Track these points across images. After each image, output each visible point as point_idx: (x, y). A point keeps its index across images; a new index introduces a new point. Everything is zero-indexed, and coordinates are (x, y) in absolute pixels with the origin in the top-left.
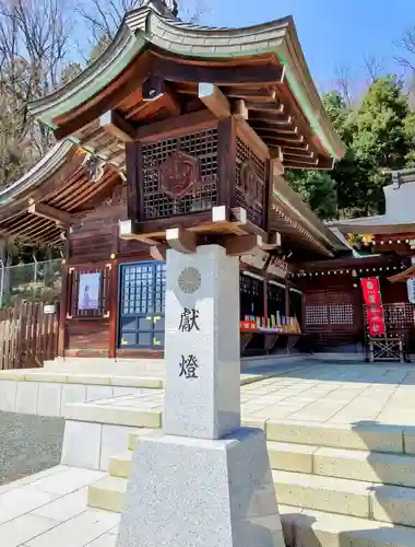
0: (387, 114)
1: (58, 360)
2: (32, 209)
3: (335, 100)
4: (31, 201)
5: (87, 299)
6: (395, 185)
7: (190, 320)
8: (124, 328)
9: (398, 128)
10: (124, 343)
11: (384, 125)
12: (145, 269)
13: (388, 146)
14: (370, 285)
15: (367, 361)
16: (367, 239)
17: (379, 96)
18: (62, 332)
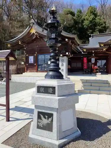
0: (92, 16)
1: (25, 73)
2: (20, 43)
3: (80, 11)
4: (20, 41)
5: (31, 61)
6: (92, 37)
7: (63, 65)
8: (39, 67)
9: (95, 20)
10: (39, 70)
11: (91, 19)
12: (43, 56)
13: (92, 25)
14: (85, 59)
15: (83, 74)
16: (85, 50)
17: (91, 11)
18: (26, 67)
